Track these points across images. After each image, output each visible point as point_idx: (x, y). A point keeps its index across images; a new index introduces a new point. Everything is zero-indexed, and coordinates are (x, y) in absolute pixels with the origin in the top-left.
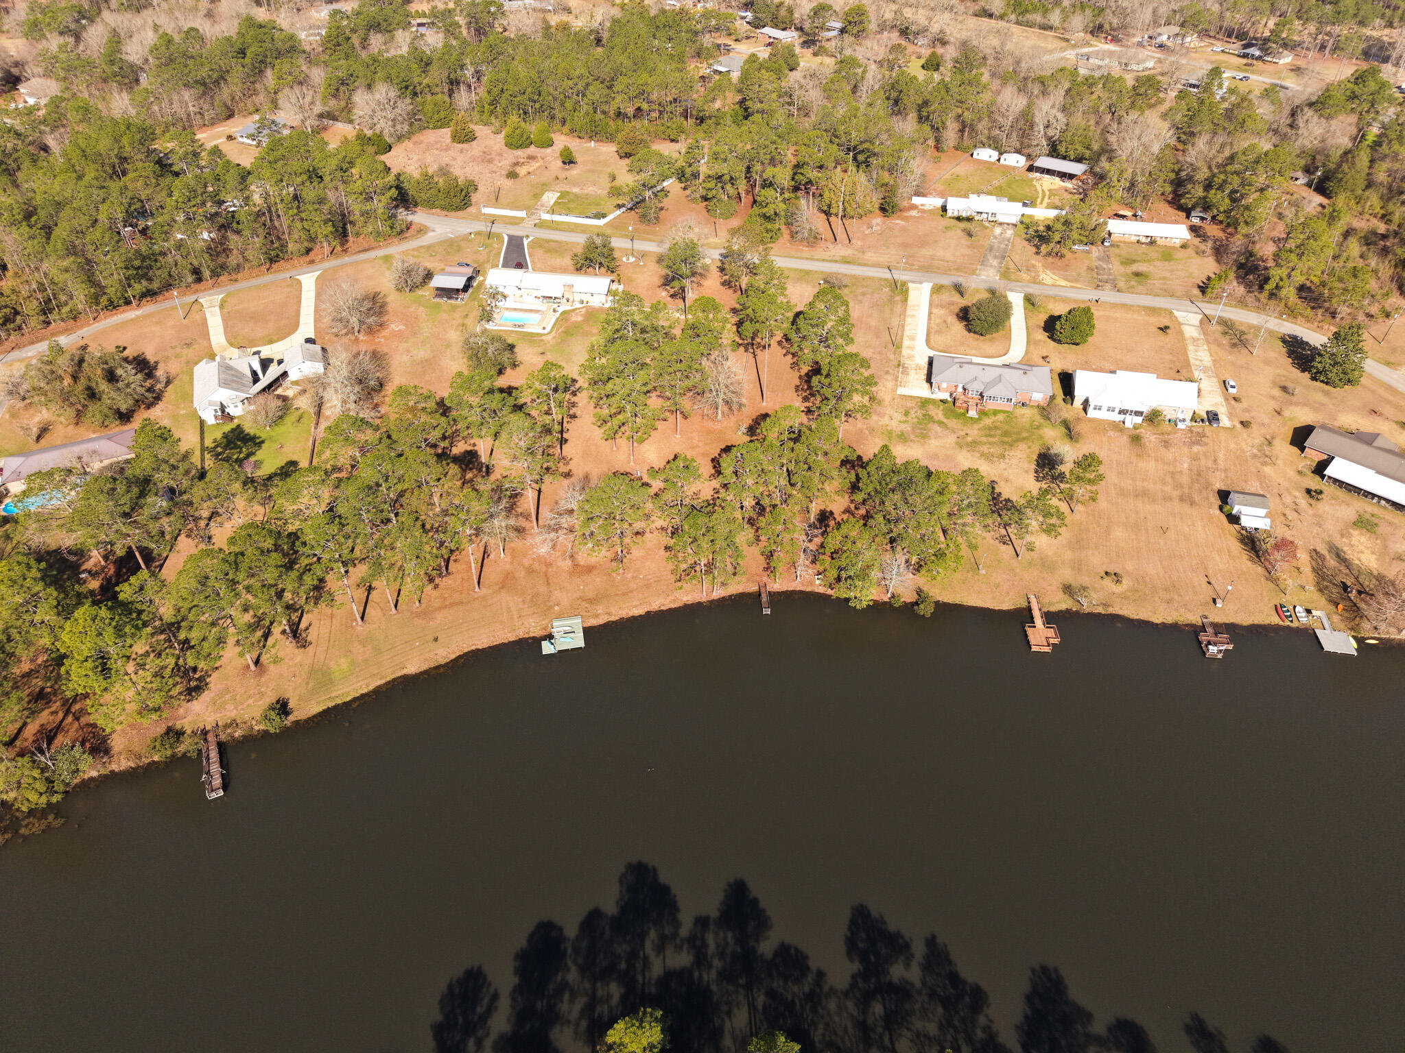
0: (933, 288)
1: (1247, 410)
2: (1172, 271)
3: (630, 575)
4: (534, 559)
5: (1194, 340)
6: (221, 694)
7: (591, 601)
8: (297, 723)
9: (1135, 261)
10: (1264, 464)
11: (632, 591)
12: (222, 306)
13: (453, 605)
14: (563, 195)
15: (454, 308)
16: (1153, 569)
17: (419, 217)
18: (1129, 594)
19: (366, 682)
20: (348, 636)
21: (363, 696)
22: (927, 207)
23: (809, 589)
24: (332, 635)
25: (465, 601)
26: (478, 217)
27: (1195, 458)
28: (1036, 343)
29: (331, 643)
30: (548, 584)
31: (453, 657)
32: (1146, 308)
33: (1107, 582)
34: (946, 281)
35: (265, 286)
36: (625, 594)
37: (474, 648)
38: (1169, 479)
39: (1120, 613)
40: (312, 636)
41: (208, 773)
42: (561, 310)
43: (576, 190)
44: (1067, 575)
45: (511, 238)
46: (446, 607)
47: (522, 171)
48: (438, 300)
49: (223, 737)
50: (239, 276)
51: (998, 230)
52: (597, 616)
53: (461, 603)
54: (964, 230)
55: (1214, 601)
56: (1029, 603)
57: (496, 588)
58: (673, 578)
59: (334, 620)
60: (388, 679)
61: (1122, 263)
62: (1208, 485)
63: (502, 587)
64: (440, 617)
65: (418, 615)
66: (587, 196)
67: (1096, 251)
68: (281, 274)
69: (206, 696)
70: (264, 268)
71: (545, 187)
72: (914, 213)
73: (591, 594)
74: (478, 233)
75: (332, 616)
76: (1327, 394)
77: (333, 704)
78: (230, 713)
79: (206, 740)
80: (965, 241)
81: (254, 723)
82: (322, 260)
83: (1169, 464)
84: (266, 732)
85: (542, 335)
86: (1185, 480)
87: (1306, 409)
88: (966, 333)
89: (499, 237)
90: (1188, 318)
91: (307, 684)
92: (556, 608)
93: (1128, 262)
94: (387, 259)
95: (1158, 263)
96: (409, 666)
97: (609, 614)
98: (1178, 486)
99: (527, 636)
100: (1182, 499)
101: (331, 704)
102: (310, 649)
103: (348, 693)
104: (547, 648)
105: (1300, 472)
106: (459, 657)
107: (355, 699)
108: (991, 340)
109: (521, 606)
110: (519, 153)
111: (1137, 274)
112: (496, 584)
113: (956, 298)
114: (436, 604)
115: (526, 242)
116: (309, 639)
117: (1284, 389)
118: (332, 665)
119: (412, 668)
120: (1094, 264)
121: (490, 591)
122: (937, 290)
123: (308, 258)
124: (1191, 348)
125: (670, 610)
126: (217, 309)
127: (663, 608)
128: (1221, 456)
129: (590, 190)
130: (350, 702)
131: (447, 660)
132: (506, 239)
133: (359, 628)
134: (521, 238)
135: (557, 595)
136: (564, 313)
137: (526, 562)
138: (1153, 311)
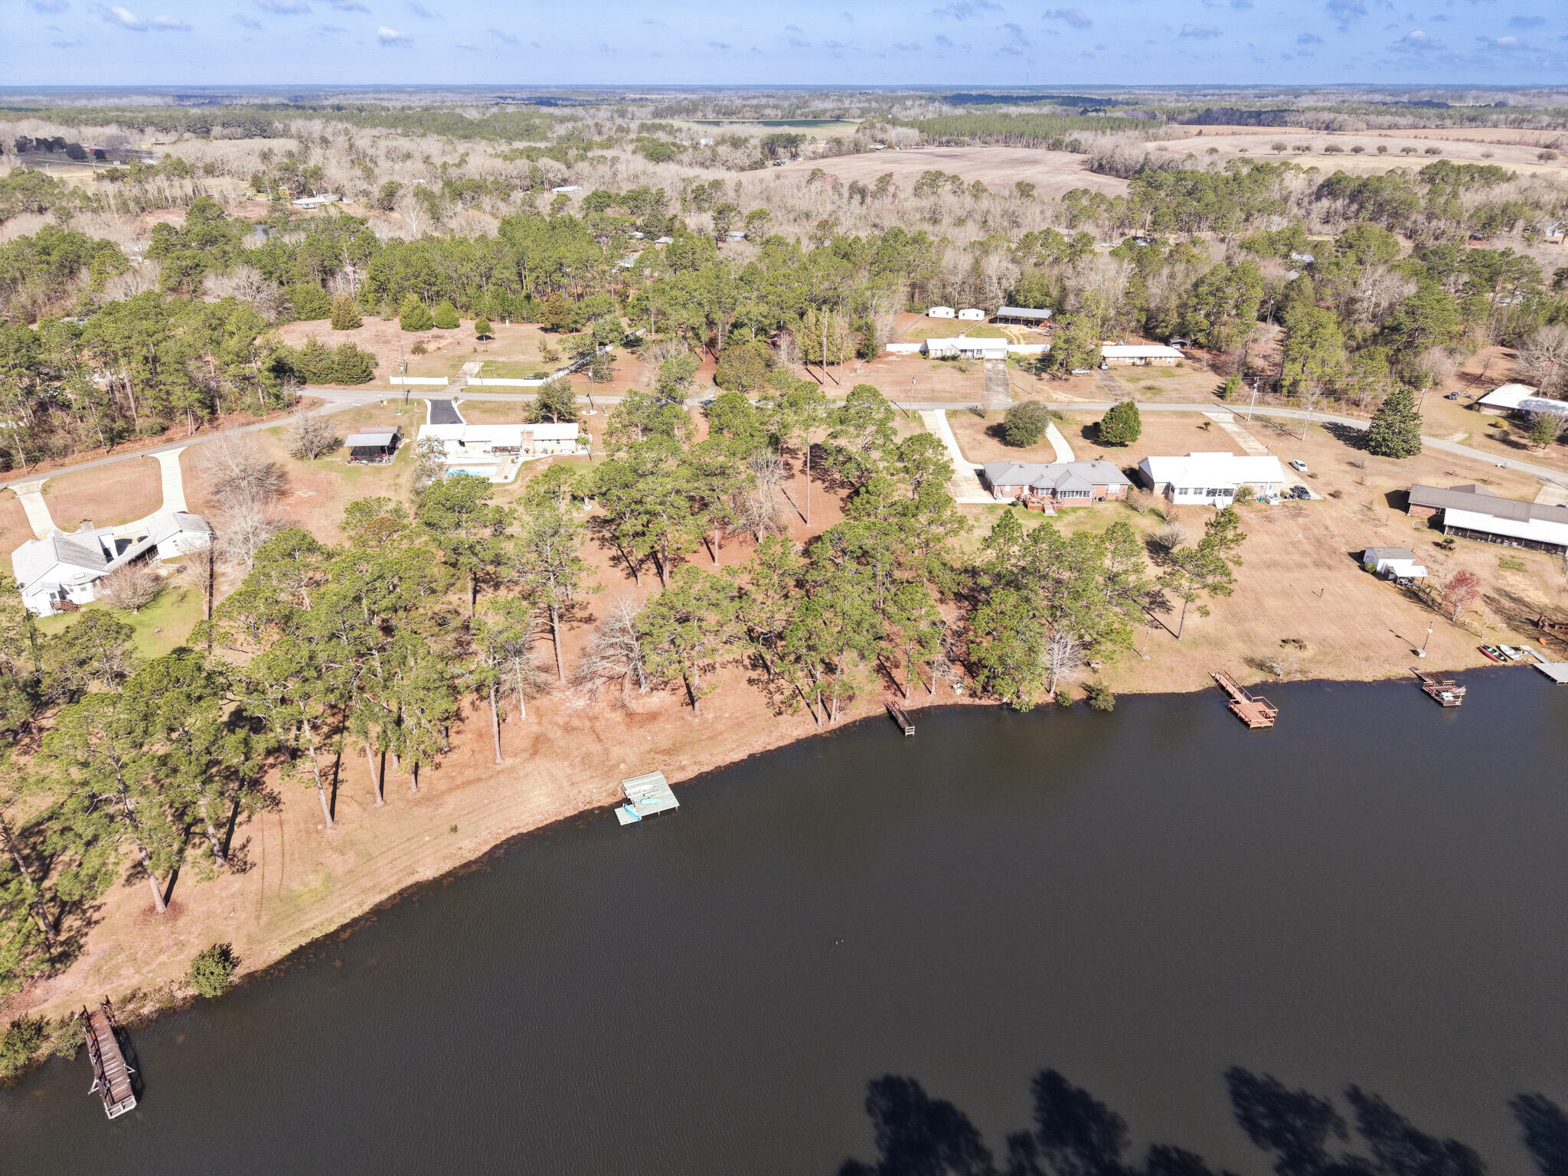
0: (946, 414)
1: (1328, 484)
2: (1180, 384)
3: (711, 716)
4: (570, 716)
5: (1238, 434)
6: (108, 956)
7: (667, 752)
8: (250, 976)
9: (1140, 379)
10: (1376, 526)
11: (721, 733)
12: (44, 491)
13: (469, 783)
14: (487, 364)
15: (379, 471)
16: (1331, 631)
17: (309, 392)
18: (1320, 658)
19: (356, 900)
20: (314, 845)
21: (355, 921)
22: (905, 353)
23: (950, 702)
24: (287, 847)
25: (483, 776)
26: (388, 387)
27: (1306, 529)
28: (1081, 449)
29: (287, 858)
30: (600, 741)
31: (486, 848)
32: (1175, 413)
33: (1289, 648)
34: (960, 406)
35: (106, 468)
36: (710, 738)
37: (514, 832)
38: (1291, 548)
39: (1322, 677)
40: (254, 853)
41: (102, 1076)
42: (521, 460)
43: (500, 359)
44: (1241, 648)
45: (435, 403)
46: (458, 787)
47: (431, 347)
48: (355, 464)
49: (121, 1018)
50: (67, 461)
51: (989, 366)
52: (683, 768)
53: (479, 780)
54: (954, 367)
55: (1415, 652)
56: (1217, 681)
57: (526, 755)
58: (771, 712)
59: (284, 827)
60: (393, 891)
61: (1128, 381)
62: (1334, 551)
63: (535, 753)
64: (451, 802)
65: (418, 803)
66: (517, 364)
67: (1096, 374)
68: (128, 453)
69: (81, 965)
70: (103, 450)
71: (462, 360)
72: (893, 358)
73: (665, 743)
74: (392, 401)
75: (281, 824)
76: (1394, 464)
77: (309, 940)
78: (128, 980)
79: (90, 1028)
80: (958, 375)
81: (175, 987)
82: (185, 437)
83: (1282, 536)
84: (199, 999)
85: (504, 485)
86: (1309, 548)
87: (1384, 478)
88: (1003, 447)
89: (420, 402)
90: (1222, 416)
91: (258, 917)
92: (622, 766)
93: (1134, 380)
94: (275, 431)
95: (1163, 379)
96: (421, 869)
97: (700, 763)
98: (1305, 554)
99: (589, 807)
100: (1317, 565)
101: (304, 941)
102: (255, 874)
103: (331, 921)
104: (626, 816)
105: (1417, 529)
106: (496, 847)
107: (343, 928)
108: (1033, 450)
109: (569, 771)
110: (420, 334)
111: (1149, 388)
112: (525, 751)
113: (976, 419)
114: (443, 785)
115: (455, 406)
116: (249, 859)
117: (1352, 464)
118: (296, 886)
119: (427, 872)
120: (1101, 384)
121: (518, 760)
122: (952, 414)
123: (164, 438)
124: (1238, 439)
125: (779, 749)
126: (38, 495)
127: (769, 748)
128: (1329, 522)
129: (520, 358)
130: (337, 932)
131: (478, 854)
132: (429, 404)
133: (329, 831)
134: (449, 402)
135: (616, 752)
136: (525, 463)
137: (561, 721)
138: (1184, 414)
